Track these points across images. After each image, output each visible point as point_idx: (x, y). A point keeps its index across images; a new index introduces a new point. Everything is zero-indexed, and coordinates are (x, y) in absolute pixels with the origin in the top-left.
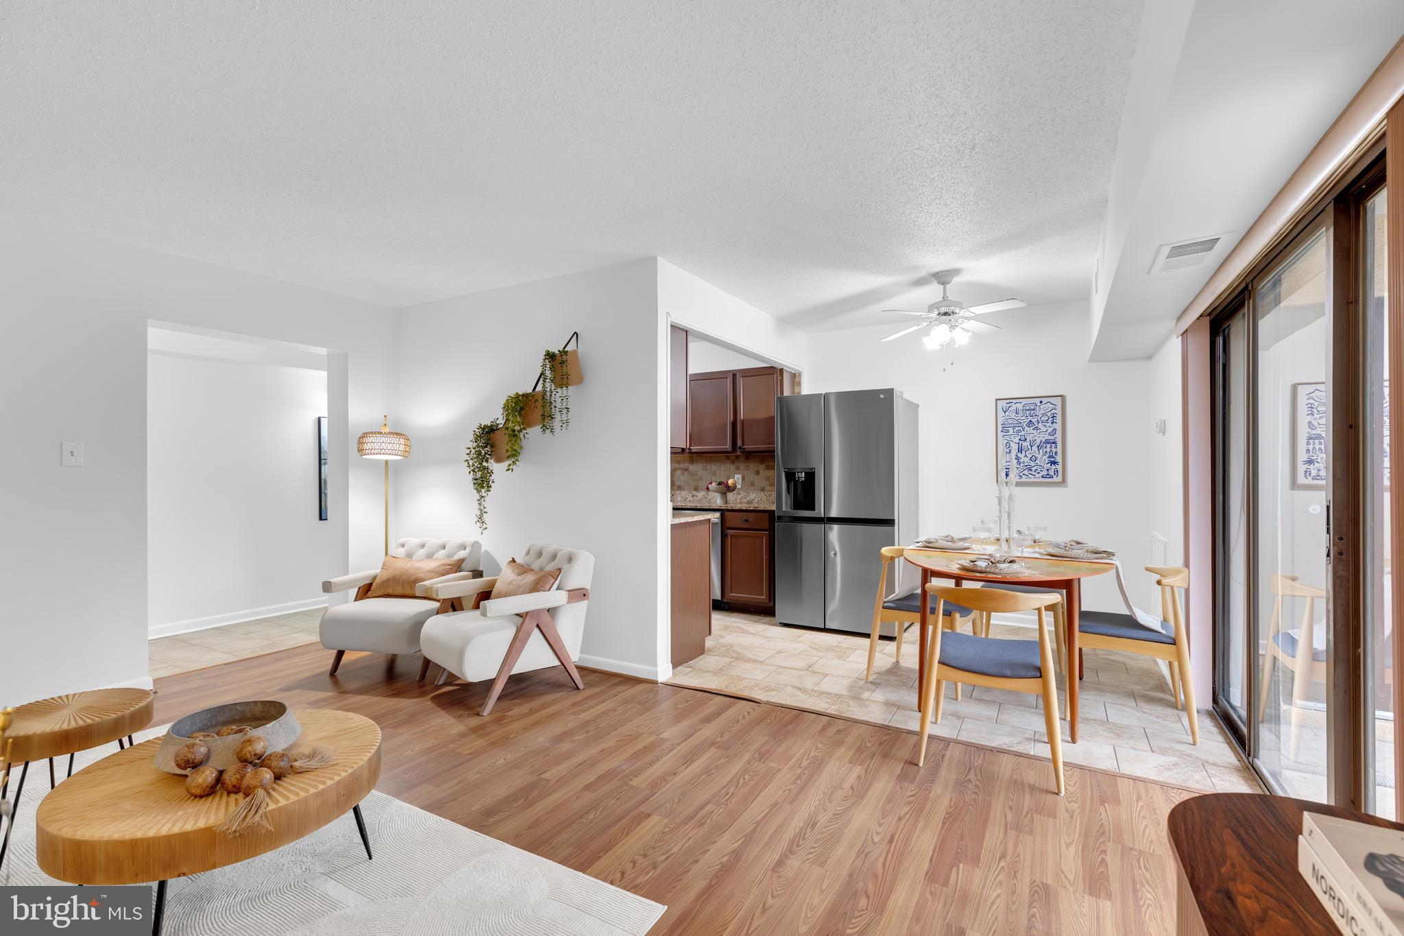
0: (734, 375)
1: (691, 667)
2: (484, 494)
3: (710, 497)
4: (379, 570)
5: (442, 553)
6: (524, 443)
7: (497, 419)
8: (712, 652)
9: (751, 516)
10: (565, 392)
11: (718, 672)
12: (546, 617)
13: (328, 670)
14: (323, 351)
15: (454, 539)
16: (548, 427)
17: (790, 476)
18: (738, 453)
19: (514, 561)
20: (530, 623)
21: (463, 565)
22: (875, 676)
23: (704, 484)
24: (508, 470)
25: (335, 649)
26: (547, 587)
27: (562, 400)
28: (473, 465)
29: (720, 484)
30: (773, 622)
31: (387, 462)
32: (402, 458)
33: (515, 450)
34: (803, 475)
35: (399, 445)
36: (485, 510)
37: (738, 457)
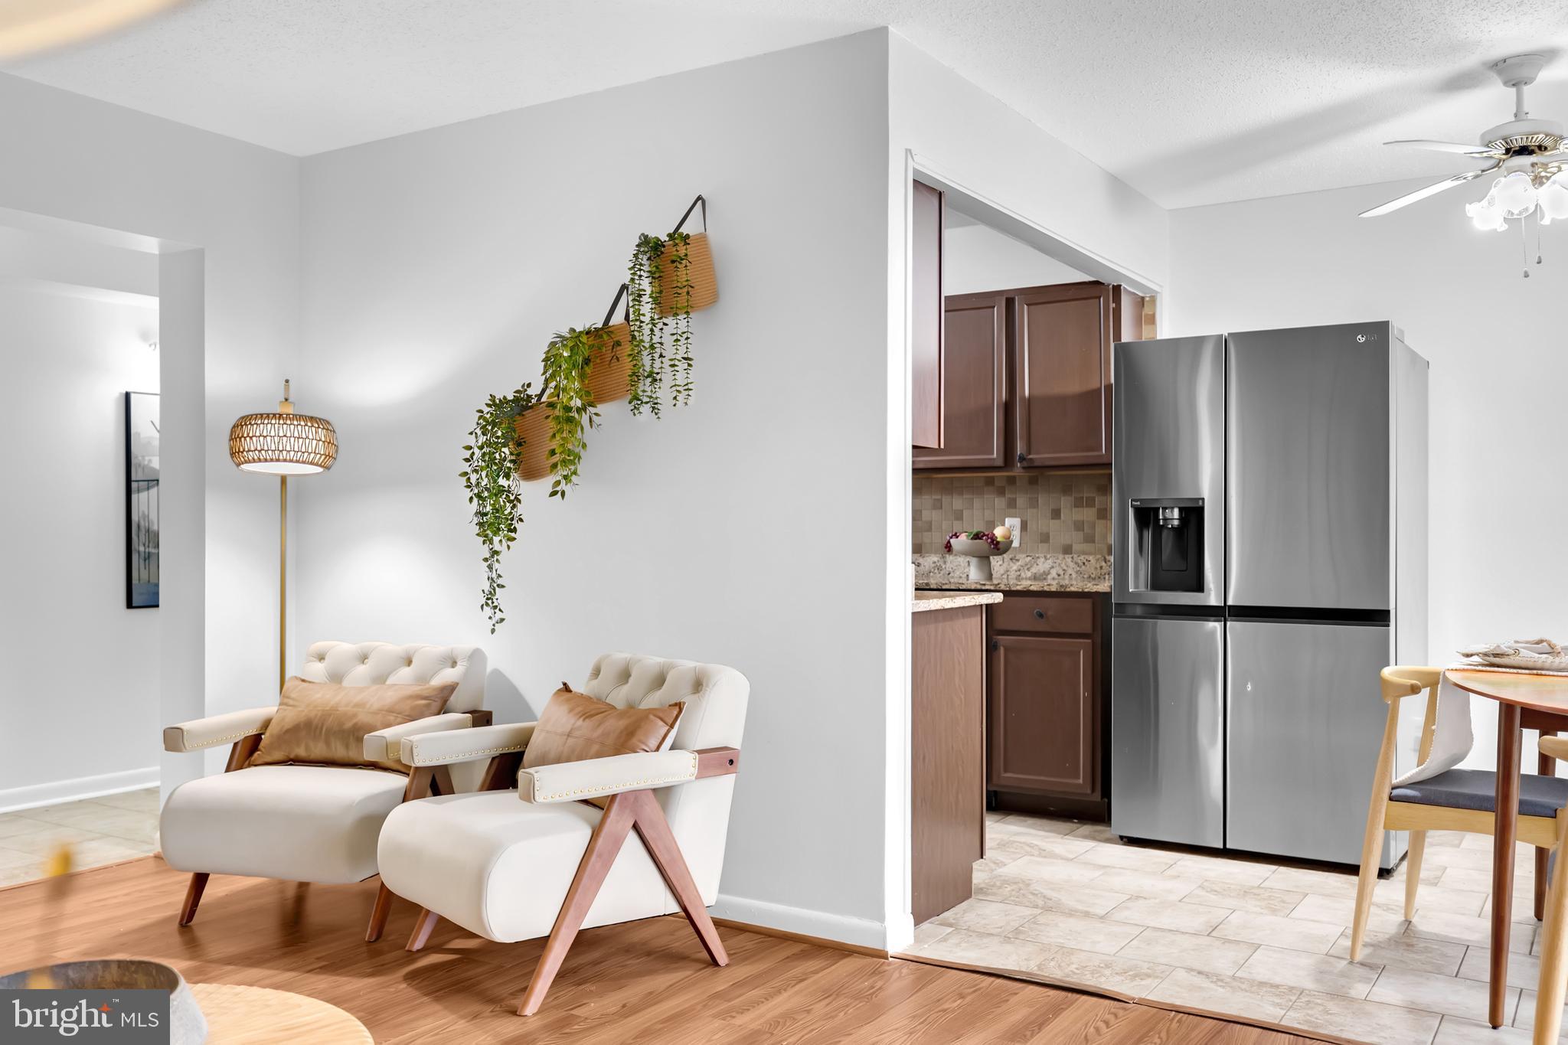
0: (1009, 300)
1: (950, 925)
2: (497, 547)
3: (949, 566)
4: (276, 709)
5: (405, 674)
6: (589, 435)
7: (529, 385)
8: (986, 894)
9: (1051, 605)
10: (683, 324)
11: (1014, 936)
12: (651, 807)
13: (175, 916)
14: (150, 245)
15: (431, 643)
16: (645, 399)
17: (1147, 516)
18: (1018, 470)
19: (566, 688)
20: (618, 821)
21: (452, 698)
22: (1368, 950)
23: (937, 538)
24: (554, 494)
25: (190, 871)
26: (653, 743)
27: (677, 340)
28: (478, 484)
29: (977, 536)
30: (1107, 835)
31: (284, 479)
32: (320, 470)
33: (570, 452)
34: (1176, 513)
35: (312, 439)
36: (500, 581)
37: (1012, 481)
